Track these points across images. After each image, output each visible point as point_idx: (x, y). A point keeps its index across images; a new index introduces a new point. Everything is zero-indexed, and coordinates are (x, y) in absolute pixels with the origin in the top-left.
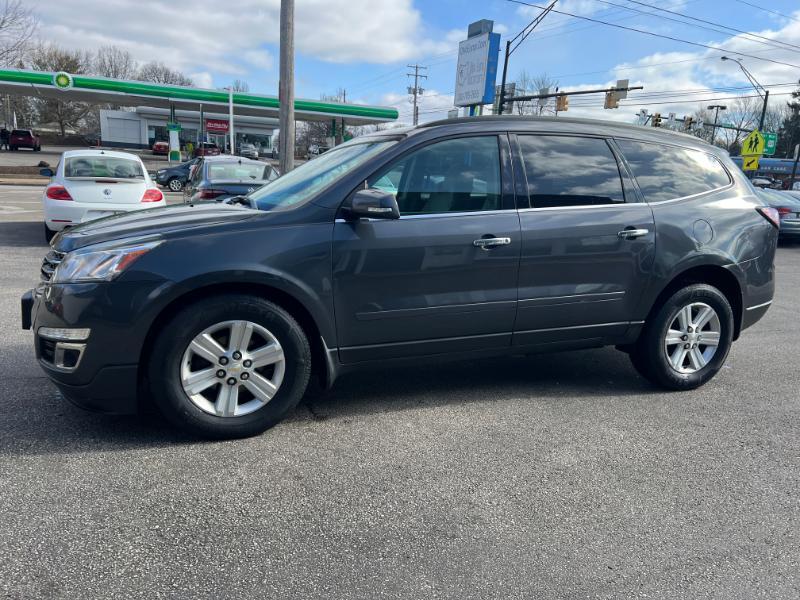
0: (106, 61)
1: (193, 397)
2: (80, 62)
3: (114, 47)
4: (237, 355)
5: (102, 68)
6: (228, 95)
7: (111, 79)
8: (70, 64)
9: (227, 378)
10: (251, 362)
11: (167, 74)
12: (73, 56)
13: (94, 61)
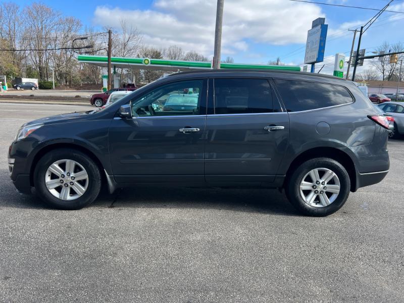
0: (172, 52)
1: (50, 190)
2: (162, 53)
3: (175, 46)
4: (69, 174)
5: (170, 55)
6: (210, 64)
7: (173, 60)
8: (157, 55)
9: (64, 183)
10: (74, 178)
11: (197, 56)
12: (158, 51)
13: (167, 52)
